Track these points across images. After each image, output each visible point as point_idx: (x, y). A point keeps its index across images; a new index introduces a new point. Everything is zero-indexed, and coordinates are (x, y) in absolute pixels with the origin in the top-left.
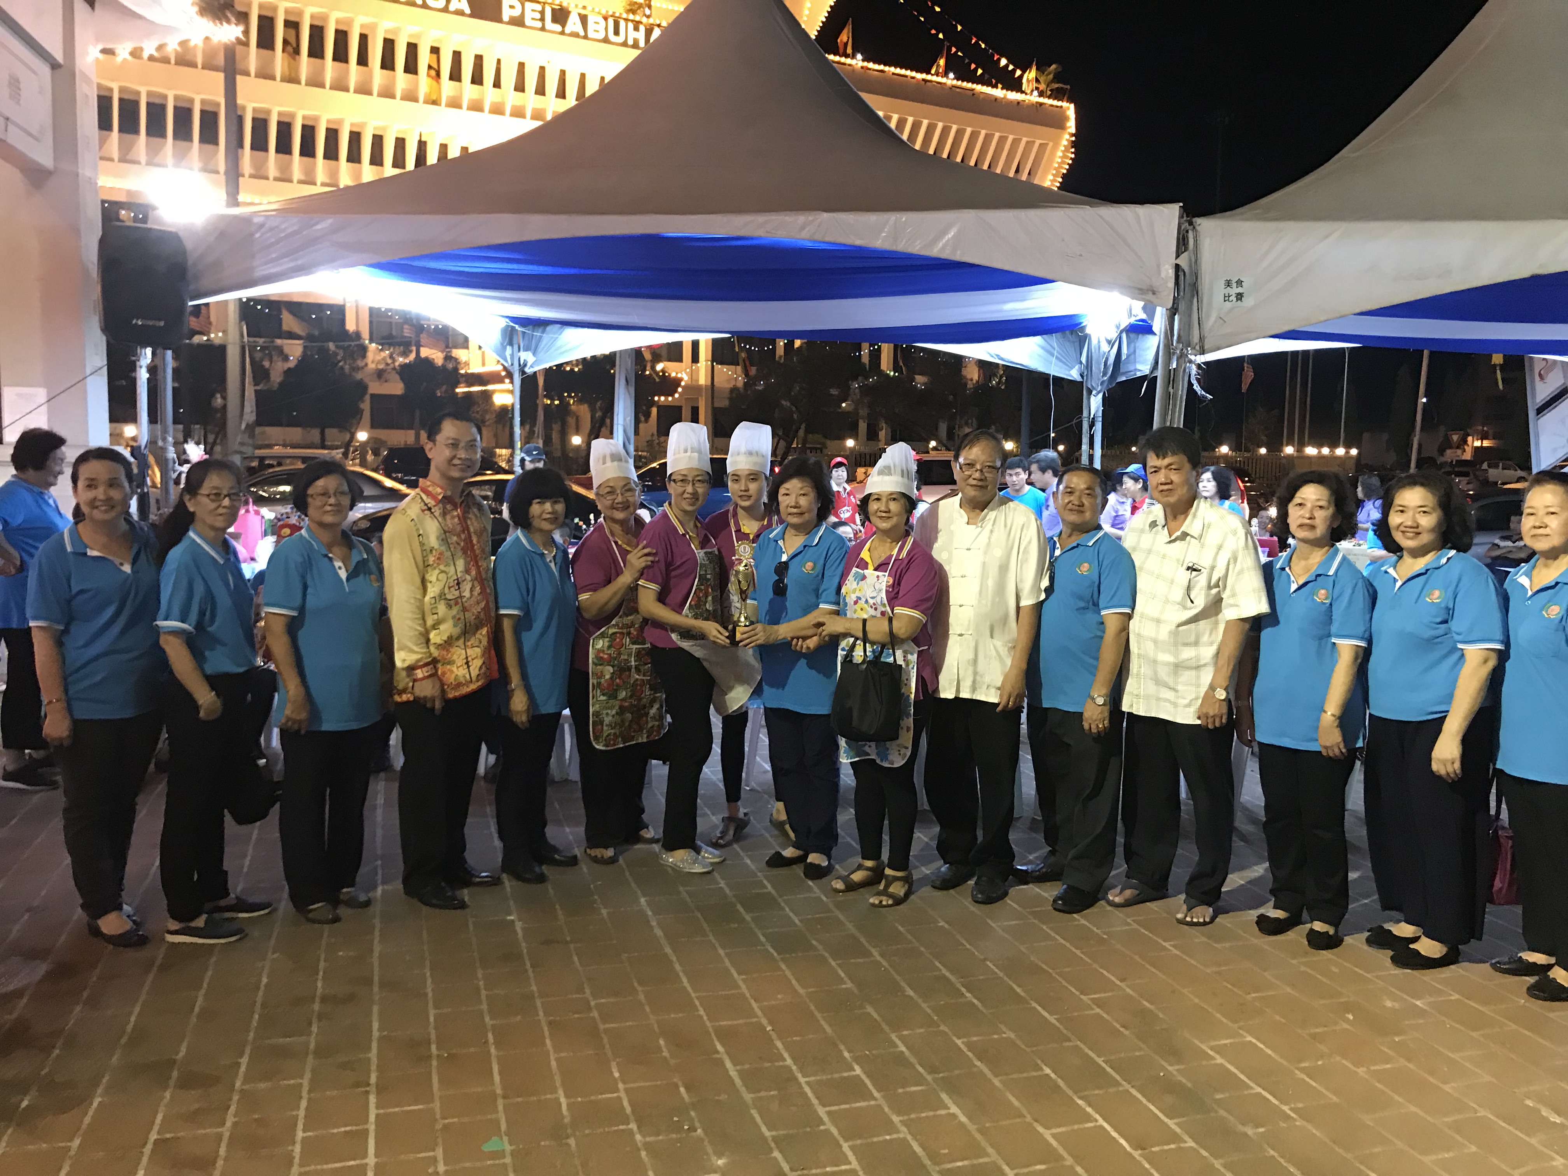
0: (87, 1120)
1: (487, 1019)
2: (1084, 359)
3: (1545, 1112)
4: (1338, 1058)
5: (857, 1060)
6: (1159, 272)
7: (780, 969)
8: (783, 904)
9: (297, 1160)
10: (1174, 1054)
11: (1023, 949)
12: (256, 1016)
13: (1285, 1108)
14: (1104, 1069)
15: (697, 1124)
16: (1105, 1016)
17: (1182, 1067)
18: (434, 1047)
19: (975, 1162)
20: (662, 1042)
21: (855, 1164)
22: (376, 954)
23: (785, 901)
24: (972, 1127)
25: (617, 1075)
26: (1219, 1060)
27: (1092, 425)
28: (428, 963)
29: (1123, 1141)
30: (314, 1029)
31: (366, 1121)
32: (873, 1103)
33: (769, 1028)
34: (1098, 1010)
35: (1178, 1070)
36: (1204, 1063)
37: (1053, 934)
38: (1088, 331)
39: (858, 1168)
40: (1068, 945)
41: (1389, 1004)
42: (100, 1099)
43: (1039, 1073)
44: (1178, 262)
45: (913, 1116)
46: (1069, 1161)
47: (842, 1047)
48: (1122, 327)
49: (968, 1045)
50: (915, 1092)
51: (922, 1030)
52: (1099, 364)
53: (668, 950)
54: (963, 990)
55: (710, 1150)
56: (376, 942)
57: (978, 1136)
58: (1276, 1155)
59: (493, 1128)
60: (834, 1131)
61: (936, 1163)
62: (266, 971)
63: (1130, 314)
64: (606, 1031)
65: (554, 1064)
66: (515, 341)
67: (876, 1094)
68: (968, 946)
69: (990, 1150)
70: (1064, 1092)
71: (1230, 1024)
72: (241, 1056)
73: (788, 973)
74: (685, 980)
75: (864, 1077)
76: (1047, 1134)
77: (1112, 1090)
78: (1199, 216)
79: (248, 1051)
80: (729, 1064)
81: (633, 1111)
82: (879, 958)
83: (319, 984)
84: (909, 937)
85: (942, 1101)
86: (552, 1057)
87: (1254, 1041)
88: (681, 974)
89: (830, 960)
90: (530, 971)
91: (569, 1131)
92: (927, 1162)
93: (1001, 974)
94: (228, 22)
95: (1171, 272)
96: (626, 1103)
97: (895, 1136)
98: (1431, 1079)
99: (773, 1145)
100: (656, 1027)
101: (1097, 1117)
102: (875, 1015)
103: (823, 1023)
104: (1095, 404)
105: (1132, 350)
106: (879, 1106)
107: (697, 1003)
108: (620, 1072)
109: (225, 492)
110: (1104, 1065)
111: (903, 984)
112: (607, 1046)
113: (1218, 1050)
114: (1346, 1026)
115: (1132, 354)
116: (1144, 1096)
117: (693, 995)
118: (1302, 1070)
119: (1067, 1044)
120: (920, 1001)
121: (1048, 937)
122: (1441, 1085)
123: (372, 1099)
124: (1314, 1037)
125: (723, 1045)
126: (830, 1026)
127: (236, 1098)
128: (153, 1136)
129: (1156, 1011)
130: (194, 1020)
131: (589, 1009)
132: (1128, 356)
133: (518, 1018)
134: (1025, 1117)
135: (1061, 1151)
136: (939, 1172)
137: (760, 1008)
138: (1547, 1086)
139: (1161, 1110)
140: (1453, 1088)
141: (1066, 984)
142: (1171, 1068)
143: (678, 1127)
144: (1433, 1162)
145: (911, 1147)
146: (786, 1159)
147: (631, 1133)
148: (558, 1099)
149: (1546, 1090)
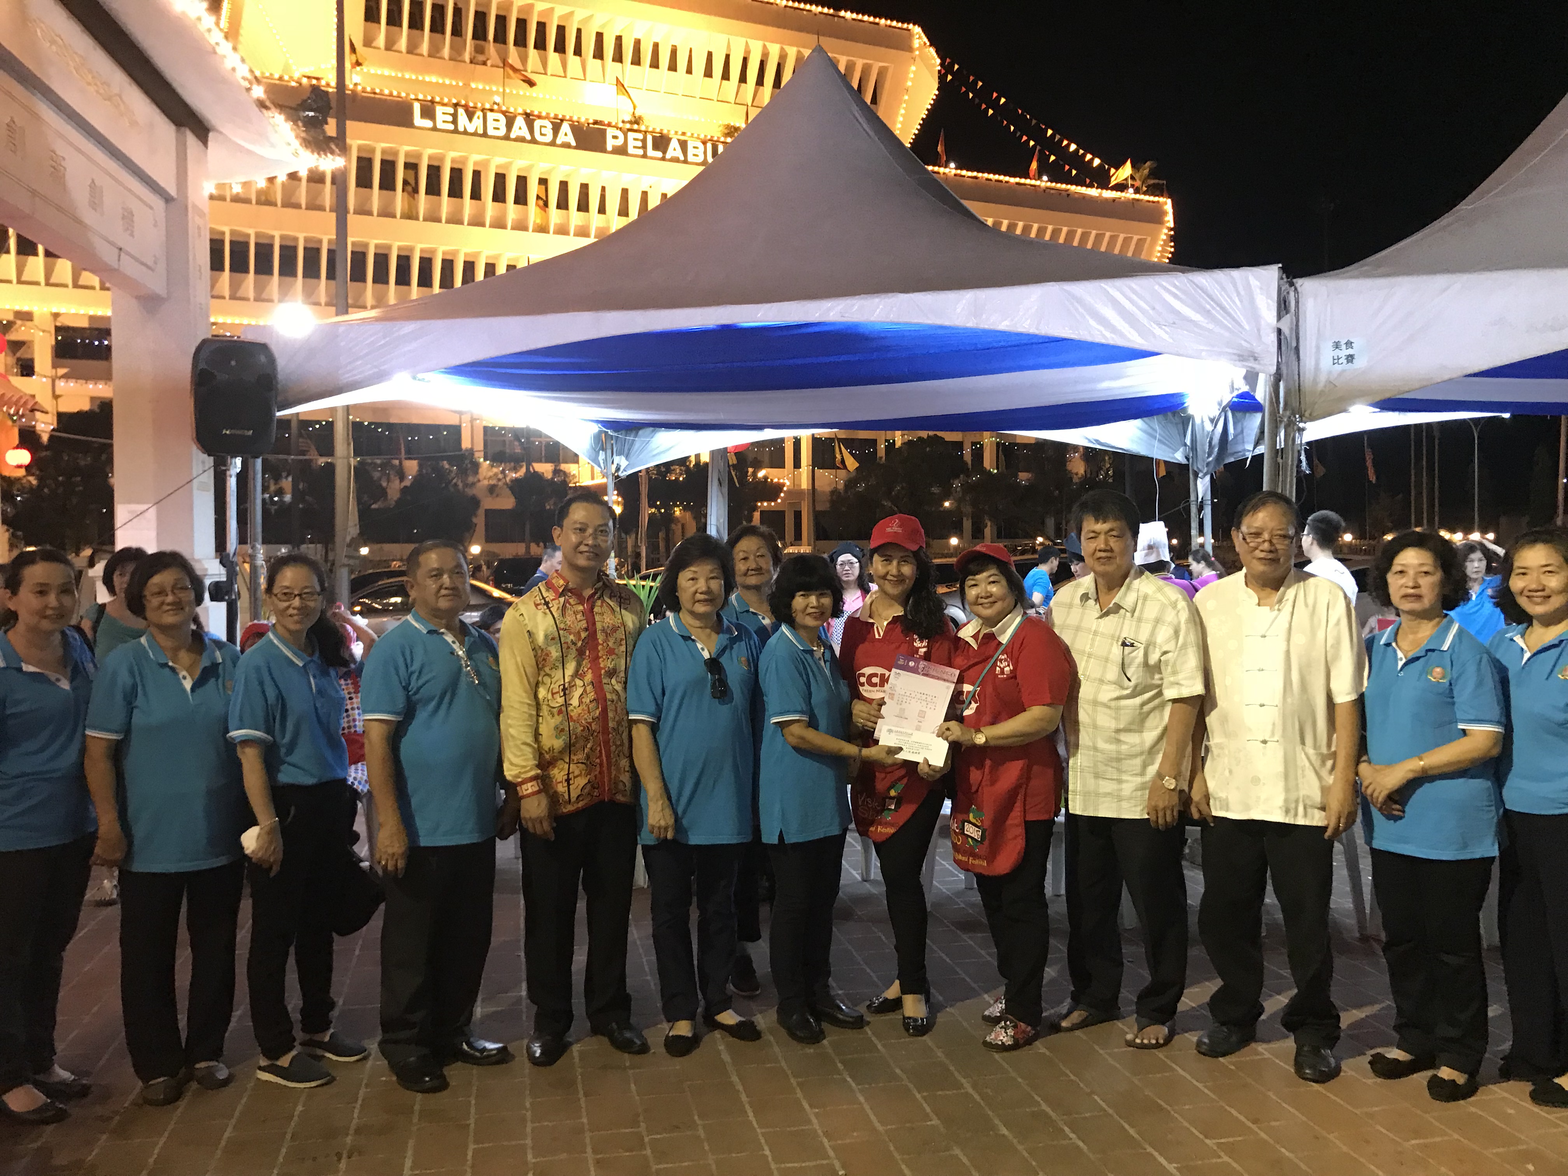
1: (530, 1157)
2: (1188, 441)
6: (1260, 338)
7: (858, 1102)
27: (1201, 508)
30: (343, 1165)
34: (1226, 1159)
38: (1190, 411)
44: (1280, 326)
48: (1224, 404)
52: (1203, 445)
53: (735, 1079)
54: (1066, 1129)
66: (608, 446)
68: (1073, 1077)
73: (867, 1107)
74: (751, 1114)
78: (1301, 276)
82: (971, 1091)
83: (356, 1113)
88: (747, 1107)
89: (915, 1091)
90: (582, 1102)
93: (1110, 1111)
95: (1273, 337)
102: (965, 1160)
103: (903, 1167)
104: (1202, 487)
105: (1239, 429)
107: (763, 1141)
111: (997, 1121)
115: (1239, 434)
117: (759, 1131)
120: (1015, 1141)
126: (911, 1170)
131: (642, 1146)
132: (1235, 436)
133: (564, 1156)
137: (833, 1148)
141: (1186, 1124)
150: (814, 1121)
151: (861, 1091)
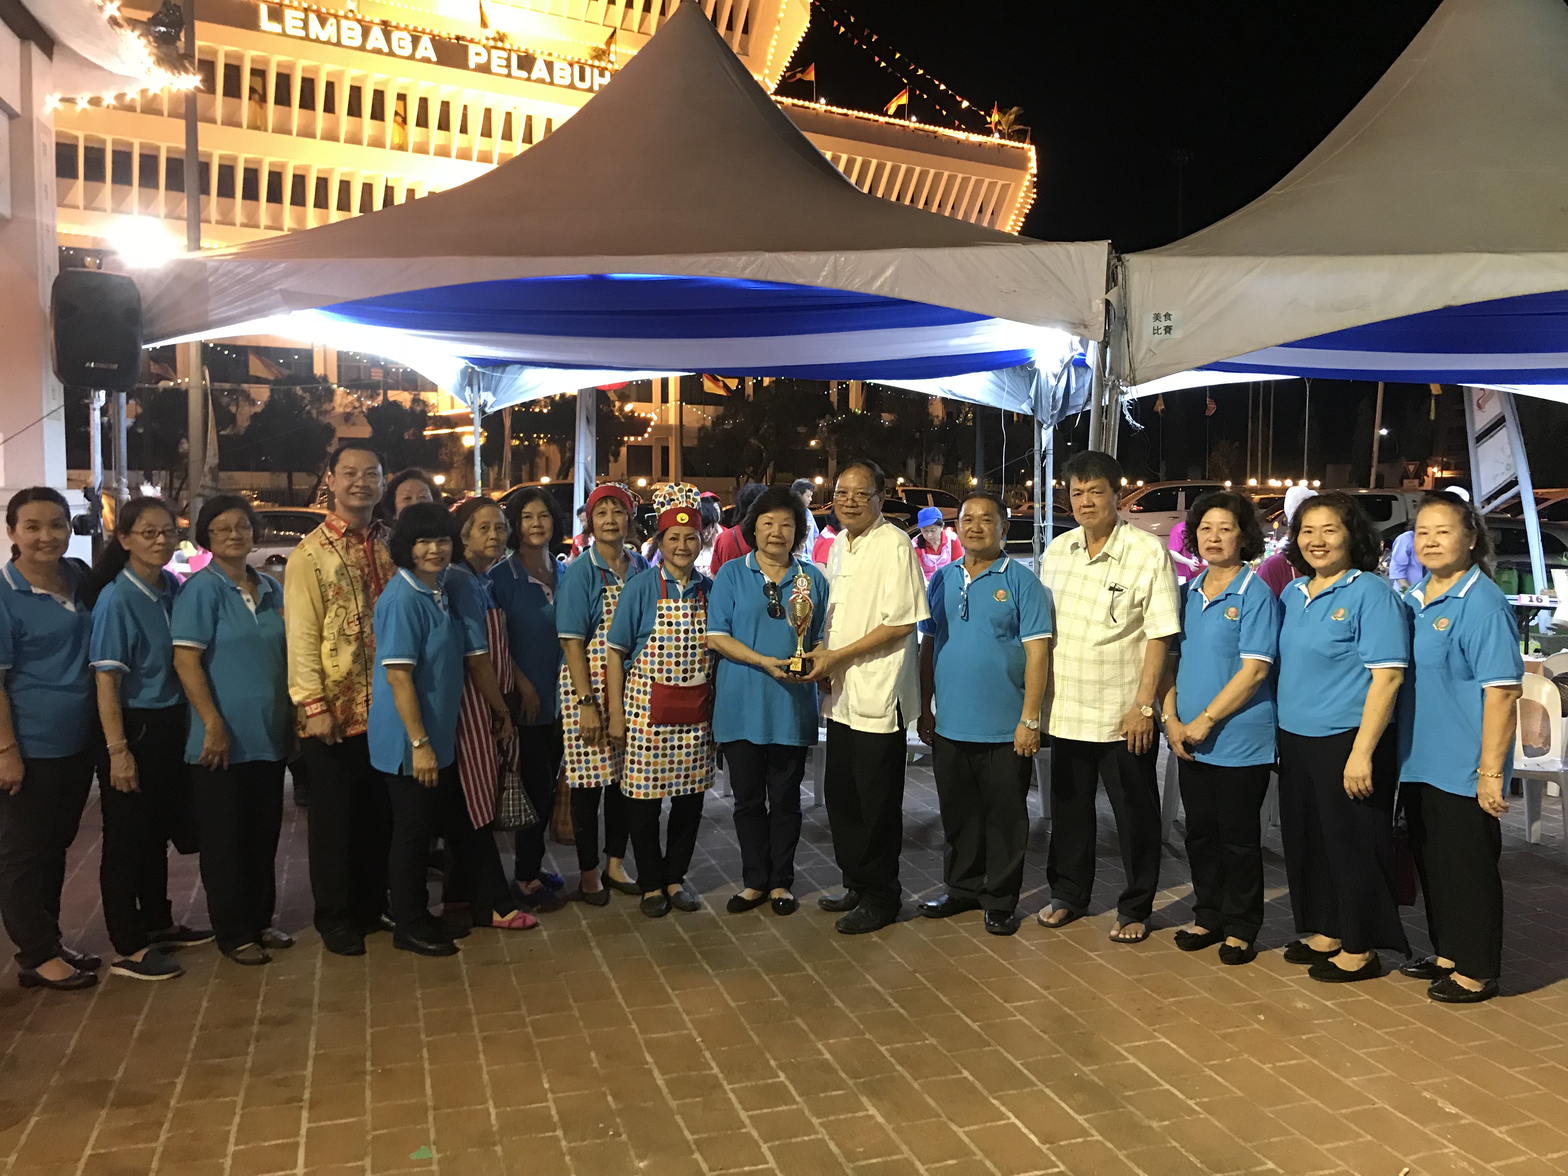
0: (23, 1138)
1: (423, 1037)
2: (1032, 393)
3: (1441, 1103)
4: (1246, 1056)
5: (781, 1067)
6: (1091, 308)
7: (714, 984)
8: (721, 923)
9: (227, 1172)
10: (1089, 1055)
11: (952, 961)
12: (194, 1039)
13: (1191, 1103)
14: (1020, 1071)
15: (622, 1130)
16: (1026, 1021)
17: (1096, 1067)
18: (368, 1064)
19: (889, 1159)
20: (593, 1054)
21: (772, 1163)
22: (318, 976)
23: (724, 921)
24: (889, 1128)
25: (546, 1086)
26: (1132, 1060)
27: (1043, 458)
28: (368, 986)
29: (1032, 1137)
30: (251, 1049)
31: (297, 1134)
33: (699, 1040)
34: (1019, 1017)
35: (1092, 1071)
36: (1117, 1063)
37: (982, 946)
38: (1037, 366)
39: (775, 1166)
40: (996, 957)
41: (1300, 1005)
42: (37, 1118)
43: (957, 1076)
44: (1108, 297)
45: (832, 1118)
46: (980, 1155)
47: (768, 1056)
48: (1066, 361)
49: (892, 1052)
50: (835, 1096)
51: (847, 1039)
52: (1048, 398)
53: (605, 969)
54: (891, 1000)
55: (632, 1153)
56: (318, 967)
57: (893, 1135)
58: (1177, 1145)
59: (421, 1138)
60: (755, 1134)
61: (849, 1161)
62: (207, 996)
63: (1072, 350)
64: (539, 1044)
65: (485, 1077)
66: (475, 382)
67: (798, 1099)
68: (899, 960)
69: (904, 1148)
70: (981, 1093)
71: (1146, 1027)
72: (177, 1077)
73: (721, 988)
74: (619, 996)
75: (787, 1083)
76: (960, 1132)
77: (1026, 1090)
78: (1128, 252)
79: (184, 1070)
80: (656, 1074)
81: (560, 1119)
82: (811, 972)
83: (259, 1007)
84: (842, 951)
85: (862, 1103)
86: (485, 1069)
87: (1168, 1042)
88: (617, 991)
89: (763, 975)
90: (468, 991)
91: (497, 1138)
92: (841, 1159)
93: (929, 985)
94: (186, 71)
95: (1102, 307)
96: (554, 1112)
97: (813, 1137)
98: (1334, 1074)
99: (694, 1147)
100: (588, 1040)
101: (1010, 1115)
102: (804, 1026)
103: (752, 1033)
104: (1046, 436)
105: (1081, 384)
106: (801, 1111)
107: (630, 1017)
108: (549, 1082)
109: (159, 529)
110: (1020, 1067)
111: (832, 996)
112: (539, 1059)
113: (1132, 1051)
114: (1256, 1026)
115: (1081, 388)
116: (1057, 1095)
117: (627, 1010)
118: (1211, 1068)
119: (987, 1049)
120: (847, 1011)
121: (978, 950)
122: (1342, 1079)
123: (305, 1114)
124: (1225, 1037)
125: (653, 1057)
127: (170, 1115)
128: (88, 1152)
129: (1075, 1016)
131: (524, 1025)
132: (1077, 390)
133: (454, 1035)
134: (940, 1116)
135: (973, 1147)
136: (853, 1169)
137: (691, 1021)
138: (1446, 1079)
139: (1071, 1108)
140: (1353, 1082)
141: (990, 993)
142: (1085, 1069)
143: (602, 1134)
144: (1328, 1150)
145: (828, 1146)
146: (706, 1160)
147: (557, 1139)
148: (488, 1109)
149: (1444, 1082)
150: (676, 1000)
151: (717, 976)
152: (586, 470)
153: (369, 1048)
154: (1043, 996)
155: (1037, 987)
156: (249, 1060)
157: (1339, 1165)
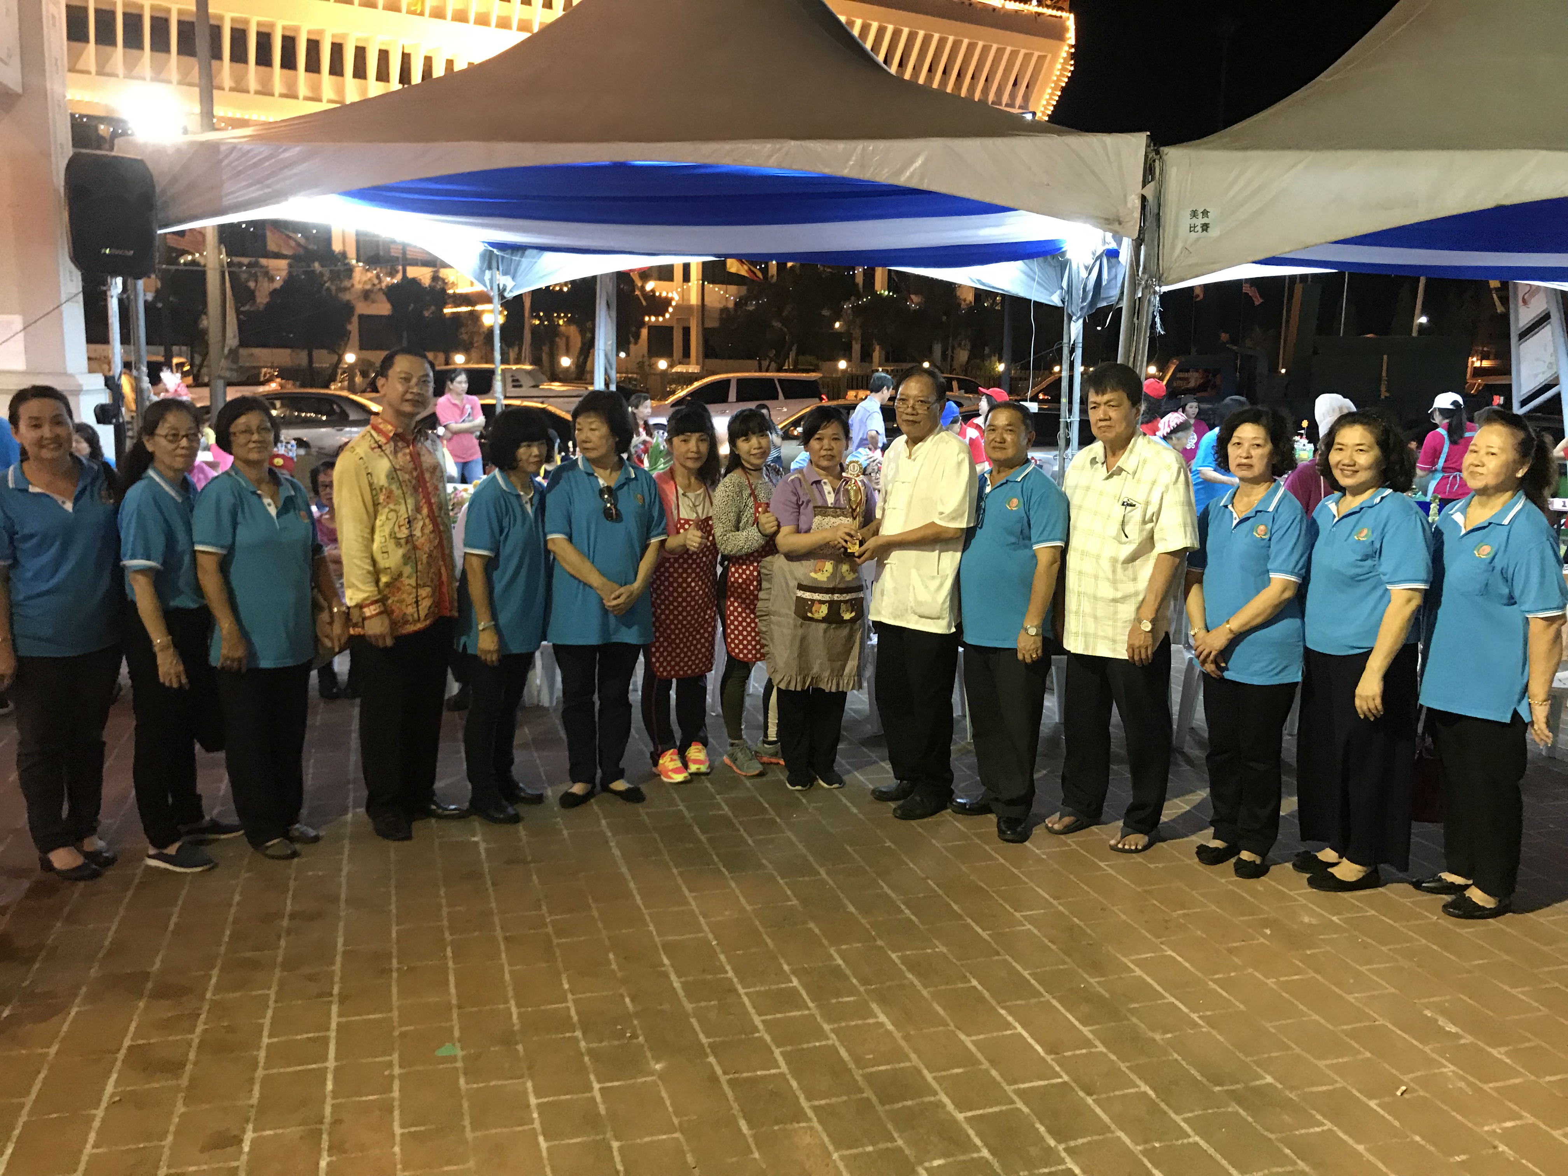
0: (65, 1028)
1: (447, 934)
2: (1065, 284)
3: (1441, 1021)
4: (1250, 970)
5: (794, 972)
6: (1126, 203)
7: (730, 887)
8: (738, 825)
9: (261, 1064)
10: (1097, 967)
11: (964, 868)
12: (228, 932)
13: (1195, 1016)
14: (1029, 981)
15: (639, 1032)
16: (1035, 931)
17: (1103, 979)
18: (395, 962)
19: (897, 1066)
20: (611, 956)
21: (784, 1068)
22: (344, 873)
23: (741, 823)
24: (898, 1035)
25: (566, 986)
27: (1072, 351)
28: (393, 882)
29: (1038, 1048)
30: (283, 943)
31: (328, 1029)
32: (807, 1012)
33: (714, 943)
34: (1029, 926)
35: (1098, 983)
36: (1124, 975)
37: (994, 854)
38: (1068, 256)
39: (787, 1071)
40: (1008, 865)
41: (1306, 919)
42: (77, 1009)
43: (967, 985)
44: (1145, 192)
45: (843, 1024)
46: (986, 1065)
47: (782, 961)
48: (1098, 254)
49: (903, 959)
50: (846, 1002)
51: (859, 945)
52: (1078, 290)
53: (624, 870)
54: (903, 907)
55: (649, 1055)
56: (345, 861)
57: (903, 1043)
58: (1179, 1058)
59: (446, 1036)
60: (768, 1038)
61: (858, 1068)
62: (239, 889)
63: (1105, 244)
64: (558, 944)
65: (507, 977)
66: (494, 264)
67: (811, 1005)
68: (912, 865)
69: (913, 1056)
70: (988, 1002)
71: (1154, 940)
72: (212, 969)
73: (737, 891)
74: (638, 897)
75: (800, 989)
76: (967, 1041)
77: (1033, 1001)
78: (1165, 145)
79: (219, 962)
80: (673, 977)
81: (579, 1020)
82: (825, 877)
83: (289, 902)
84: (856, 856)
85: (872, 1010)
86: (507, 969)
87: (1174, 954)
88: (635, 892)
89: (779, 878)
90: (491, 890)
91: (518, 1038)
92: (852, 1065)
93: (940, 892)
95: (1138, 203)
96: (573, 1013)
97: (824, 1043)
98: (1337, 990)
99: (708, 1050)
100: (607, 941)
101: (1017, 1025)
102: (817, 931)
103: (765, 937)
104: (1075, 330)
106: (812, 1016)
107: (648, 919)
108: (569, 983)
109: (183, 433)
110: (1028, 977)
111: (846, 901)
112: (559, 960)
113: (1139, 964)
114: (1262, 940)
115: (1111, 279)
116: (1063, 1006)
117: (645, 911)
118: (1216, 981)
119: (996, 958)
120: (860, 917)
121: (990, 857)
122: (1344, 995)
123: (335, 1008)
124: (1231, 951)
125: (669, 960)
126: (773, 940)
127: (206, 1007)
128: (127, 1043)
129: (1084, 927)
130: (169, 935)
131: (545, 925)
132: (1109, 281)
133: (476, 934)
134: (948, 1025)
135: (979, 1056)
136: (863, 1076)
137: (708, 924)
138: (1448, 997)
139: (1077, 1019)
140: (1356, 998)
141: (1001, 901)
142: (1092, 980)
143: (621, 1035)
144: (1327, 1066)
145: (838, 1052)
146: (719, 1063)
147: (576, 1040)
148: (509, 1009)
149: (1446, 1001)
150: (693, 903)
151: (732, 878)
152: (606, 356)
153: (395, 946)
154: (1052, 906)
155: (1047, 896)
156: (281, 952)
157: (1336, 1082)
